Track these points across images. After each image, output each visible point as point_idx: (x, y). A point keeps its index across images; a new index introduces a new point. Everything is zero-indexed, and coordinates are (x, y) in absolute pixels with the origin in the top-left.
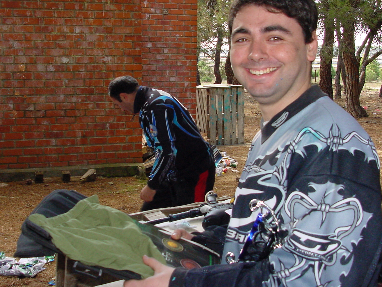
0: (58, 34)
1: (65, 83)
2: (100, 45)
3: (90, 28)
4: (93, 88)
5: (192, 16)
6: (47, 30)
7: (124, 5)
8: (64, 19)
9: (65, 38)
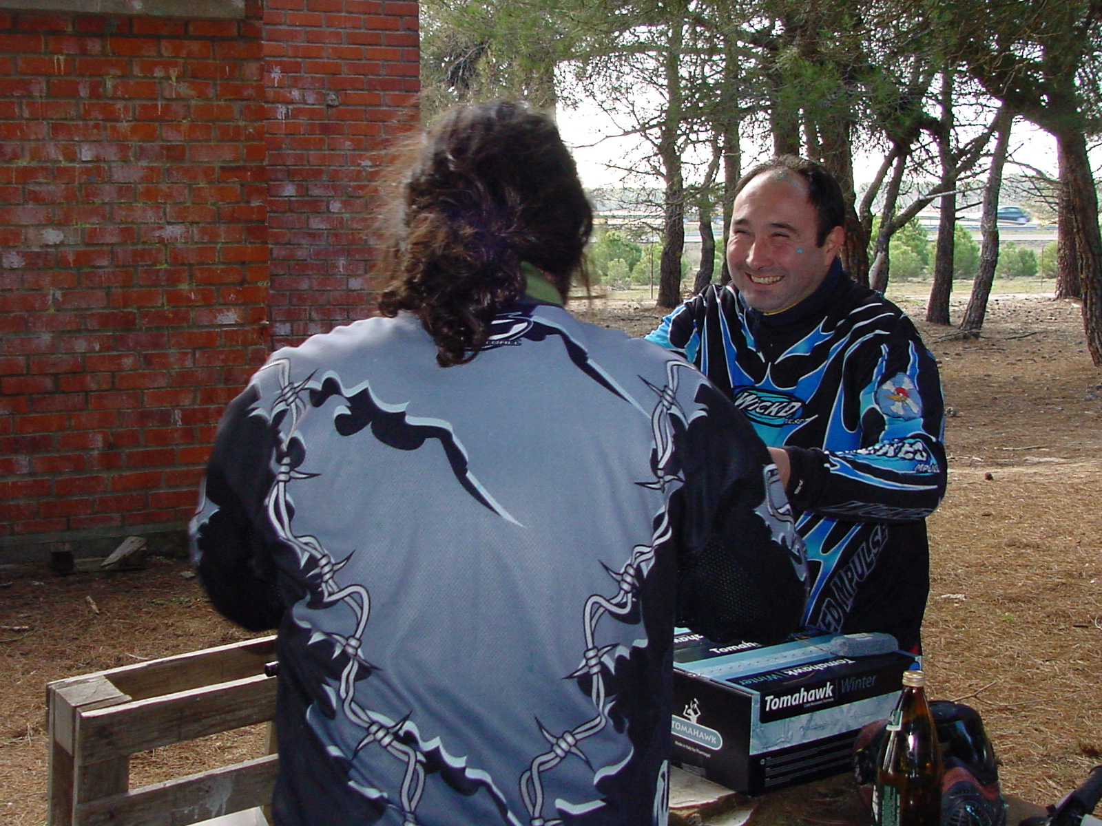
0: (31, 165)
1: (55, 300)
2: (150, 194)
3: (124, 148)
4: (134, 313)
6: (2, 154)
7: (216, 84)
8: (49, 124)
9: (51, 177)
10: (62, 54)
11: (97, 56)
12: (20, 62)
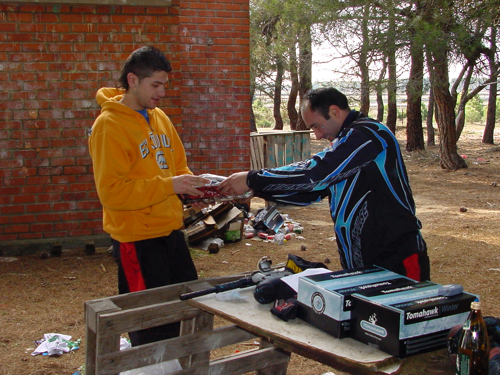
0: (77, 72)
3: (118, 64)
6: (65, 67)
7: (158, 36)
8: (85, 54)
9: (86, 78)
10: (91, 23)
11: (106, 23)
12: (73, 27)
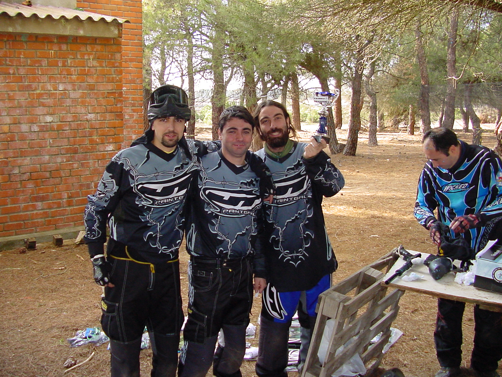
0: (41, 92)
1: (50, 143)
2: (83, 103)
3: (74, 85)
4: (78, 147)
5: (138, 69)
6: (31, 88)
7: (106, 62)
8: (48, 76)
9: (48, 96)
10: (53, 50)
11: (65, 51)
12: (38, 53)
